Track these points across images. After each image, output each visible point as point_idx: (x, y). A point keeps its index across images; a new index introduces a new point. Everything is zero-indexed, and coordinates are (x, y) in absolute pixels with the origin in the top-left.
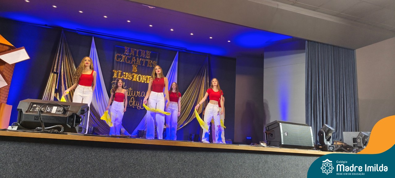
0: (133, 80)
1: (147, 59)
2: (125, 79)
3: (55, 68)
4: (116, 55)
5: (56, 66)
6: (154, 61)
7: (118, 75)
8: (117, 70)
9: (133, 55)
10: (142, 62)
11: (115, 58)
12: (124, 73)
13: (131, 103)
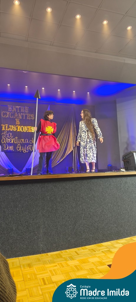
0: (17, 131)
1: (27, 113)
2: (11, 131)
4: (2, 113)
6: (32, 115)
7: (6, 128)
8: (4, 124)
9: (15, 111)
10: (22, 116)
12: (10, 126)
13: (18, 149)
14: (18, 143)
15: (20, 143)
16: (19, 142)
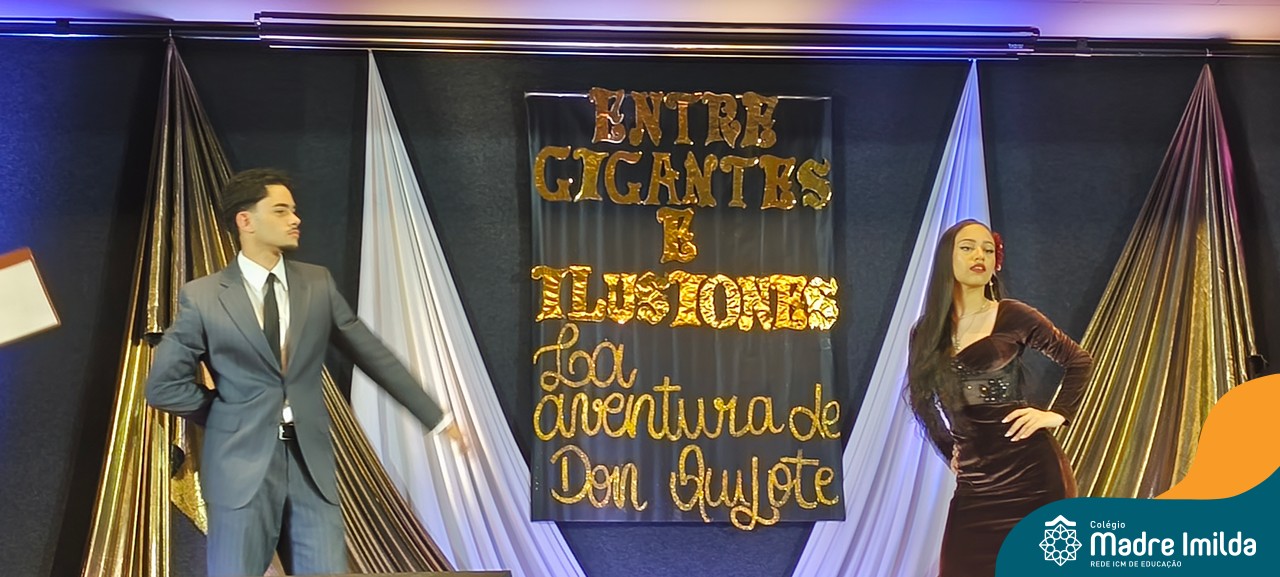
0: (676, 322)
1: (758, 152)
2: (622, 321)
3: (154, 302)
4: (538, 163)
5: (155, 291)
6: (810, 164)
7: (571, 294)
8: (555, 265)
9: (656, 137)
10: (722, 183)
11: (538, 183)
12: (611, 279)
13: (687, 492)
14: (684, 441)
15: (701, 441)
16: (692, 423)
